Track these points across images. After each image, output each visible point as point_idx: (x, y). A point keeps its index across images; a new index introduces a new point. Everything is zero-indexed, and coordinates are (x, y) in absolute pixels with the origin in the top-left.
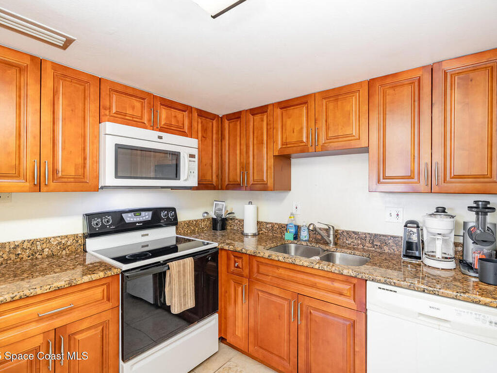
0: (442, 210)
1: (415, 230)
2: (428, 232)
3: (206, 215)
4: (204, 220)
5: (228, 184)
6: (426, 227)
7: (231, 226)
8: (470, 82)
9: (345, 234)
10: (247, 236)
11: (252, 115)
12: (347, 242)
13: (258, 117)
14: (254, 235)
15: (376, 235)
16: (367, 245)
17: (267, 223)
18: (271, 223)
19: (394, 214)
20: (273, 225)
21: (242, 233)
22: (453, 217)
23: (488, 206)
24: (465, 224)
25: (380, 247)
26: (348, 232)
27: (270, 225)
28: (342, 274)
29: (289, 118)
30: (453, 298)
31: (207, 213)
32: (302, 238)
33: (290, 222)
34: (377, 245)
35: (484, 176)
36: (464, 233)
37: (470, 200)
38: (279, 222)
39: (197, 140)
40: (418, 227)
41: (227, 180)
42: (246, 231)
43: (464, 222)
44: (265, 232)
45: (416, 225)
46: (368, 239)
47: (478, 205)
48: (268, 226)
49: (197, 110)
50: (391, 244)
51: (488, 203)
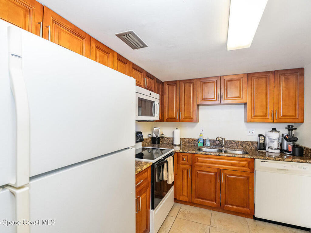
0: (274, 130)
1: (263, 138)
2: (268, 138)
3: (150, 135)
4: (148, 138)
5: (167, 119)
6: (268, 136)
7: (162, 141)
8: (288, 80)
9: (229, 142)
10: (176, 145)
11: (184, 83)
12: (230, 146)
13: (187, 85)
14: (180, 145)
15: (243, 142)
16: (239, 146)
17: (185, 139)
18: (187, 139)
19: (251, 132)
20: (189, 140)
21: (173, 144)
22: (279, 132)
23: (293, 127)
24: (283, 135)
25: (245, 147)
26: (230, 141)
27: (187, 140)
28: (244, 158)
29: (206, 87)
30: (290, 161)
31: (150, 134)
32: (207, 145)
33: (200, 138)
34: (244, 146)
35: (293, 116)
36: (282, 139)
37: (286, 125)
38: (192, 138)
39: (159, 95)
40: (264, 137)
41: (167, 116)
42: (175, 143)
43: (282, 134)
44: (184, 144)
45: (263, 136)
46: (240, 143)
47: (290, 127)
48: (186, 140)
49: (157, 79)
50: (250, 145)
51: (293, 126)
